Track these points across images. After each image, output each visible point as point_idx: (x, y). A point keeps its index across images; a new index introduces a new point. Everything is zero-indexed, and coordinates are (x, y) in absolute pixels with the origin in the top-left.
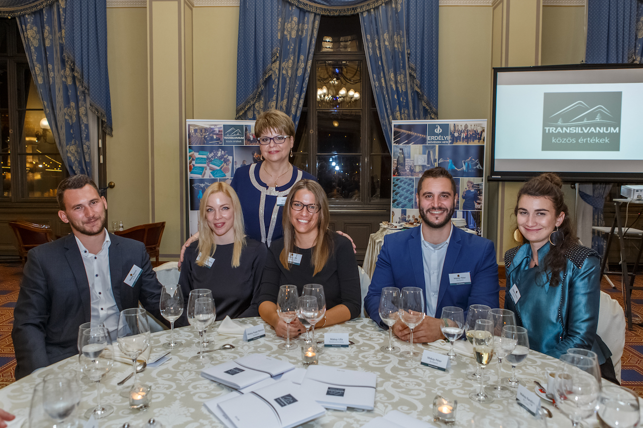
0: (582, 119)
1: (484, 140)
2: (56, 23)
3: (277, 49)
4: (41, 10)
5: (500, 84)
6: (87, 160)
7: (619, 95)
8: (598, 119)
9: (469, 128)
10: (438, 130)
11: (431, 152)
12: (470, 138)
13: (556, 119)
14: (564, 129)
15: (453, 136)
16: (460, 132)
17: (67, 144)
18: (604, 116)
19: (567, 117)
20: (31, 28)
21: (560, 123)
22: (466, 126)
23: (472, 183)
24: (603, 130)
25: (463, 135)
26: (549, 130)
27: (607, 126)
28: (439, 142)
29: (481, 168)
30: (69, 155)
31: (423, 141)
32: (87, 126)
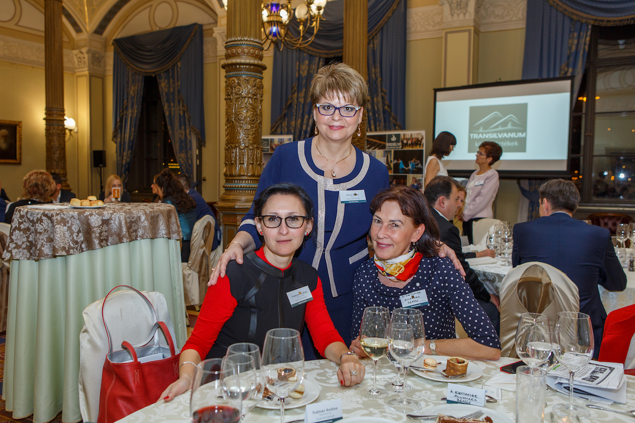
0: (497, 127)
1: (423, 145)
2: (176, 77)
3: (295, 84)
4: (169, 70)
5: (439, 101)
6: (190, 163)
7: (525, 106)
8: (509, 126)
9: (413, 137)
10: (394, 139)
11: (389, 156)
12: (414, 144)
13: (478, 127)
14: (484, 135)
15: (402, 142)
16: (408, 140)
17: (180, 153)
18: (514, 124)
19: (486, 126)
20: (164, 81)
21: (481, 130)
22: (411, 135)
23: (415, 178)
24: (513, 135)
25: (410, 142)
26: (473, 136)
27: (516, 131)
28: (394, 148)
29: (421, 167)
30: (180, 159)
31: (383, 147)
32: (190, 141)
